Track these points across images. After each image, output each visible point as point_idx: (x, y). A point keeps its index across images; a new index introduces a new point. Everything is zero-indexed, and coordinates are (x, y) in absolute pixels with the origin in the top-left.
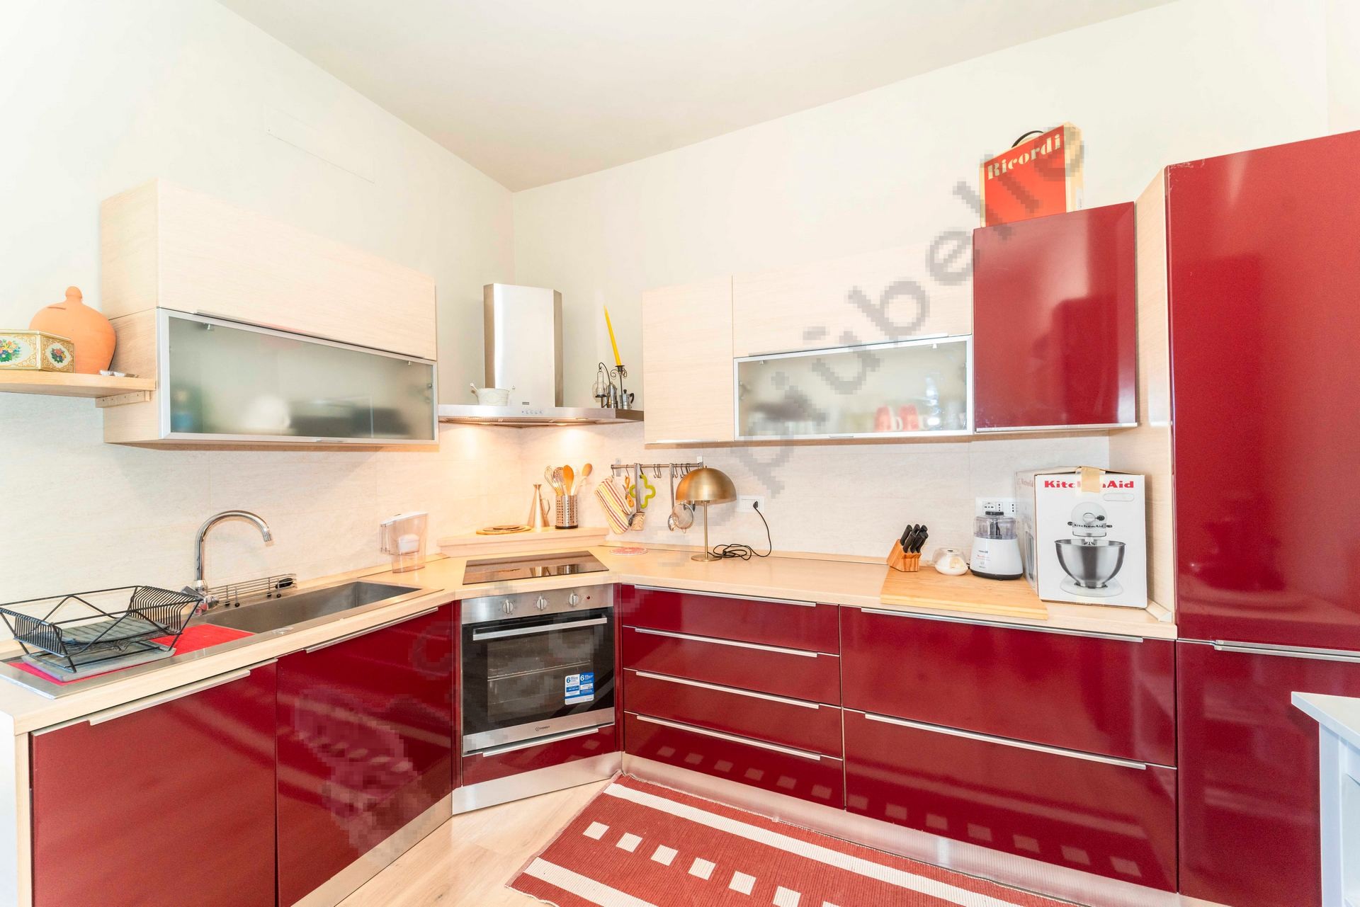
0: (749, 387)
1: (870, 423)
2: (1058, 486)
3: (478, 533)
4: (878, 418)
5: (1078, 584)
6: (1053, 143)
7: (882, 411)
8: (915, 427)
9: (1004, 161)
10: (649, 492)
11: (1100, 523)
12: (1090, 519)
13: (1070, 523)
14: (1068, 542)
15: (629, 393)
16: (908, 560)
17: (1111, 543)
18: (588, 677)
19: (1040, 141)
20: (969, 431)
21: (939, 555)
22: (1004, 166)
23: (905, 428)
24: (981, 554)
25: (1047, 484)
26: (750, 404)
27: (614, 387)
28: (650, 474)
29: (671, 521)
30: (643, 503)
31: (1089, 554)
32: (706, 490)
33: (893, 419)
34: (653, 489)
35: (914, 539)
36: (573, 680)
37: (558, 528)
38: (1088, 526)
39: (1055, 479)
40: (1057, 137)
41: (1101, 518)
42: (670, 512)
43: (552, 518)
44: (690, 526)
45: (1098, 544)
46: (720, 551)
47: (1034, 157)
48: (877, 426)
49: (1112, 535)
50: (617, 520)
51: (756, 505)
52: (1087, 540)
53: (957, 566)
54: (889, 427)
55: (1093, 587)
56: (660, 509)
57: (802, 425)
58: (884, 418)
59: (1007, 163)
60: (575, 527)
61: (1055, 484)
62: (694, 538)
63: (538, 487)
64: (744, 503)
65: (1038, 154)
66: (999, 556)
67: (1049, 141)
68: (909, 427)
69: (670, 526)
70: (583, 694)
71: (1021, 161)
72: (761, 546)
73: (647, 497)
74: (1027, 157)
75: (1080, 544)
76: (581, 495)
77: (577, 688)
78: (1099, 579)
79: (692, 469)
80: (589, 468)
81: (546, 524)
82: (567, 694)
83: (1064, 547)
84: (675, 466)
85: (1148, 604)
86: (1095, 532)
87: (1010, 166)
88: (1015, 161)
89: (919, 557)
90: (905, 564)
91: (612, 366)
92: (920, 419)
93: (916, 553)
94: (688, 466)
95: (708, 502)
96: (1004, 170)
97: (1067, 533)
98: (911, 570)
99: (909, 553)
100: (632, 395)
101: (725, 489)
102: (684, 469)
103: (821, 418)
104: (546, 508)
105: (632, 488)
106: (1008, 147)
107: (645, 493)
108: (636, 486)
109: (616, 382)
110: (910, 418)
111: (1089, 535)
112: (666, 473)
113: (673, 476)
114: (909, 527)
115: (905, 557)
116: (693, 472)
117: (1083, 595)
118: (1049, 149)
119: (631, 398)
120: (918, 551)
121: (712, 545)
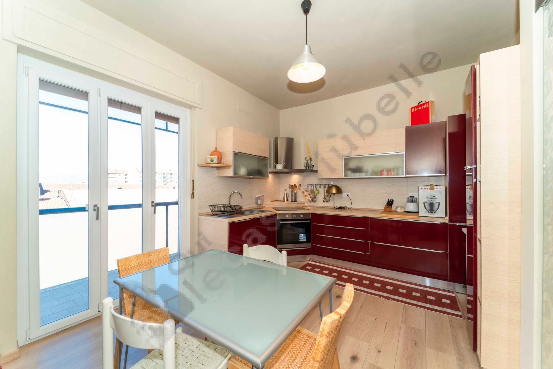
0: (347, 164)
1: (379, 174)
2: (424, 189)
3: (271, 202)
4: (381, 173)
5: (429, 212)
6: (427, 105)
7: (382, 171)
8: (391, 175)
9: (415, 108)
10: (318, 192)
11: (434, 198)
12: (432, 197)
13: (427, 198)
14: (426, 202)
15: (312, 165)
16: (389, 209)
17: (437, 202)
18: (305, 235)
19: (424, 104)
20: (404, 176)
21: (397, 207)
22: (415, 109)
23: (388, 175)
24: (408, 207)
25: (422, 188)
26: (347, 169)
27: (308, 163)
28: (318, 187)
29: (324, 199)
30: (316, 195)
31: (431, 205)
32: (334, 191)
33: (385, 173)
34: (318, 191)
35: (390, 203)
36: (301, 235)
37: (292, 201)
38: (431, 198)
39: (424, 187)
40: (428, 104)
41: (434, 196)
42: (324, 197)
43: (290, 199)
44: (329, 201)
45: (434, 203)
46: (338, 207)
47: (422, 108)
48: (381, 175)
49: (437, 200)
50: (308, 199)
51: (348, 195)
52: (431, 202)
53: (402, 210)
54: (384, 175)
55: (432, 213)
56: (321, 196)
57: (361, 174)
58: (383, 173)
59: (416, 109)
60: (296, 201)
61: (423, 188)
62: (330, 204)
63: (286, 190)
64: (344, 195)
65: (423, 107)
66: (411, 207)
67: (426, 104)
68: (389, 175)
69: (323, 201)
70: (304, 239)
71: (419, 109)
72: (349, 206)
73: (317, 193)
74: (421, 107)
75: (429, 203)
76: (297, 193)
77: (302, 237)
78: (434, 211)
79: (330, 186)
80: (300, 185)
81: (287, 200)
82: (300, 239)
83: (426, 204)
84: (325, 185)
85: (445, 217)
86: (433, 200)
87: (417, 110)
88: (418, 108)
89: (392, 208)
90: (388, 209)
91: (308, 158)
92: (392, 173)
93: (391, 207)
94: (329, 185)
95: (335, 194)
96: (415, 110)
97: (426, 200)
98: (390, 211)
99: (389, 207)
100: (313, 165)
101: (339, 191)
102: (328, 186)
103: (366, 172)
104: (288, 196)
105: (312, 191)
106: (417, 105)
107: (316, 192)
108: (314, 190)
109: (309, 162)
110: (389, 172)
111: (431, 201)
112: (322, 187)
113: (324, 188)
114: (389, 200)
115: (388, 208)
116: (330, 187)
117: (429, 215)
118: (426, 107)
119: (313, 167)
120: (391, 206)
121: (335, 206)
